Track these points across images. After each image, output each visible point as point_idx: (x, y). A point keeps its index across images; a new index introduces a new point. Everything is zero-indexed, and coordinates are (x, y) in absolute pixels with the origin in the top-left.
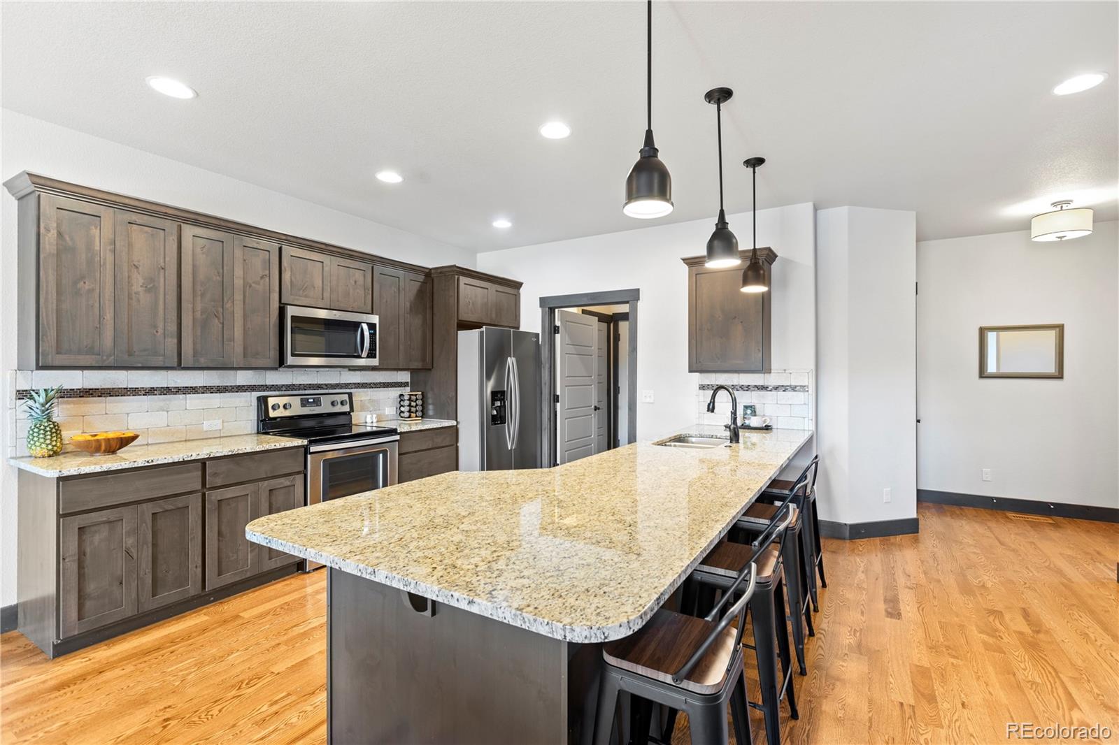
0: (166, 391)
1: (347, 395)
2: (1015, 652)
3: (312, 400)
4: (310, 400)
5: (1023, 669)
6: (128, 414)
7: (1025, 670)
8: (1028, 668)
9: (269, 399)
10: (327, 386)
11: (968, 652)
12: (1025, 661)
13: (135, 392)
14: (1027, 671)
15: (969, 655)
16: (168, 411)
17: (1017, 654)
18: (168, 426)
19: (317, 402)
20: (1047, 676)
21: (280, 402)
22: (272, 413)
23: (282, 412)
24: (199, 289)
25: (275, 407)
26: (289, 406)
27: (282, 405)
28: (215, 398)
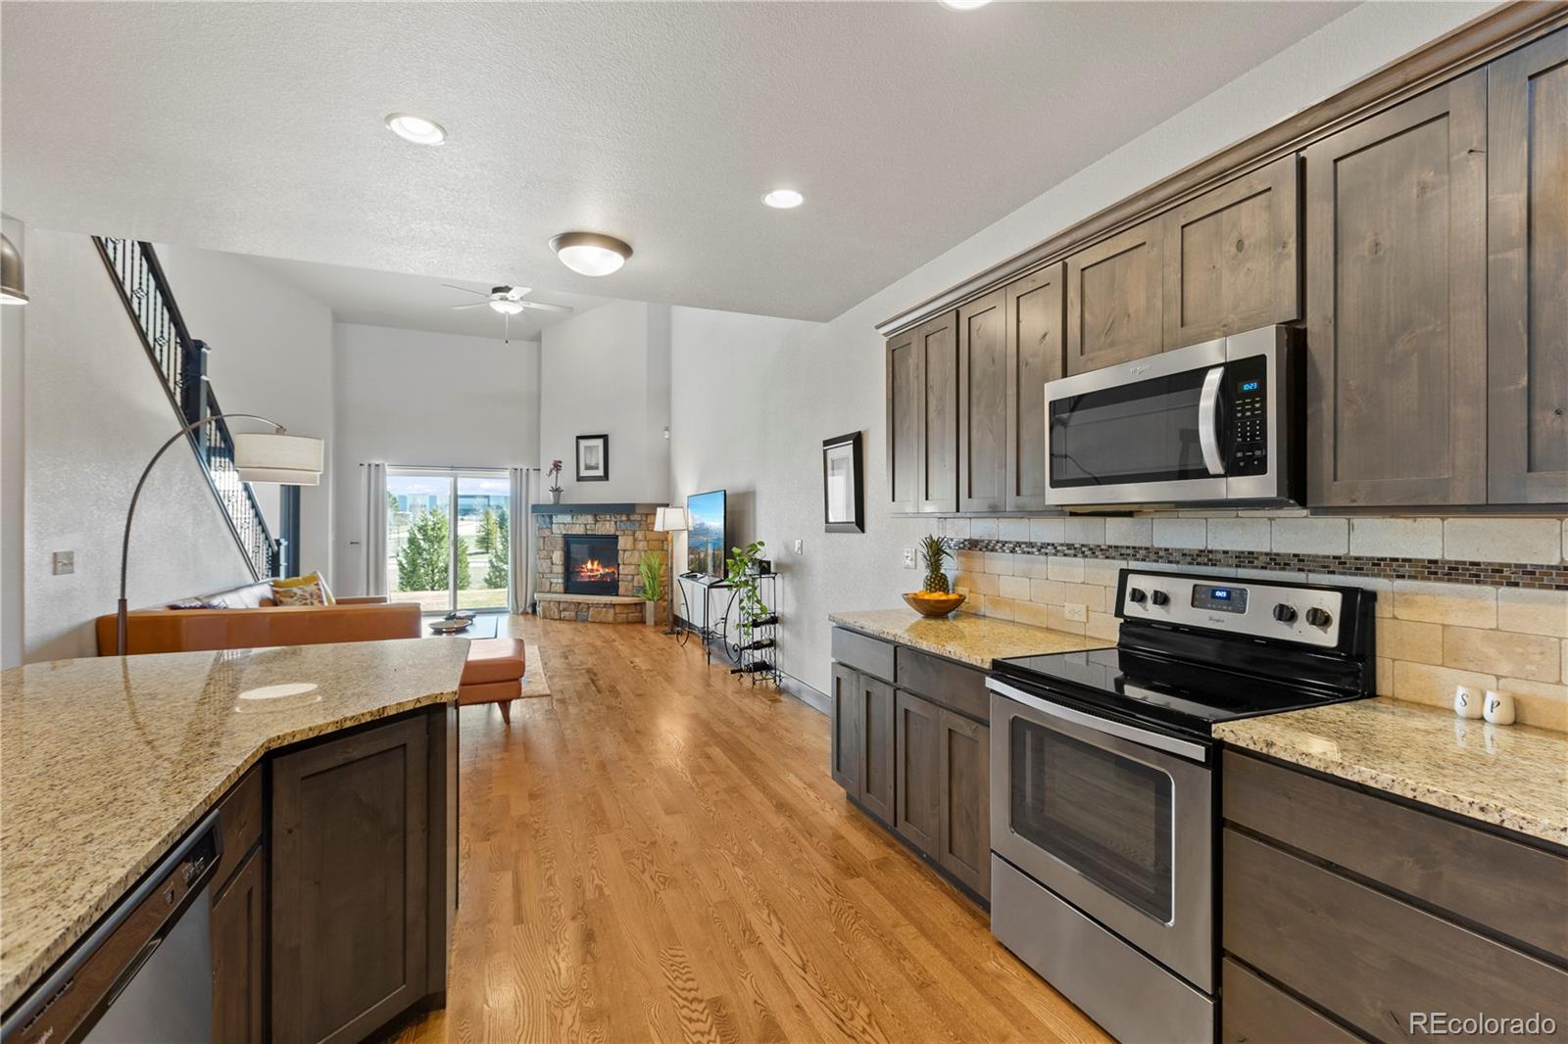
0: (1028, 549)
1: (1338, 596)
3: (1224, 594)
4: (1218, 594)
6: (999, 575)
9: (1133, 578)
10: (1275, 561)
16: (1030, 579)
18: (1031, 601)
19: (1235, 603)
21: (1147, 585)
22: (1132, 609)
23: (1152, 612)
24: (975, 393)
25: (1139, 597)
26: (1162, 599)
27: (1149, 595)
28: (1078, 567)
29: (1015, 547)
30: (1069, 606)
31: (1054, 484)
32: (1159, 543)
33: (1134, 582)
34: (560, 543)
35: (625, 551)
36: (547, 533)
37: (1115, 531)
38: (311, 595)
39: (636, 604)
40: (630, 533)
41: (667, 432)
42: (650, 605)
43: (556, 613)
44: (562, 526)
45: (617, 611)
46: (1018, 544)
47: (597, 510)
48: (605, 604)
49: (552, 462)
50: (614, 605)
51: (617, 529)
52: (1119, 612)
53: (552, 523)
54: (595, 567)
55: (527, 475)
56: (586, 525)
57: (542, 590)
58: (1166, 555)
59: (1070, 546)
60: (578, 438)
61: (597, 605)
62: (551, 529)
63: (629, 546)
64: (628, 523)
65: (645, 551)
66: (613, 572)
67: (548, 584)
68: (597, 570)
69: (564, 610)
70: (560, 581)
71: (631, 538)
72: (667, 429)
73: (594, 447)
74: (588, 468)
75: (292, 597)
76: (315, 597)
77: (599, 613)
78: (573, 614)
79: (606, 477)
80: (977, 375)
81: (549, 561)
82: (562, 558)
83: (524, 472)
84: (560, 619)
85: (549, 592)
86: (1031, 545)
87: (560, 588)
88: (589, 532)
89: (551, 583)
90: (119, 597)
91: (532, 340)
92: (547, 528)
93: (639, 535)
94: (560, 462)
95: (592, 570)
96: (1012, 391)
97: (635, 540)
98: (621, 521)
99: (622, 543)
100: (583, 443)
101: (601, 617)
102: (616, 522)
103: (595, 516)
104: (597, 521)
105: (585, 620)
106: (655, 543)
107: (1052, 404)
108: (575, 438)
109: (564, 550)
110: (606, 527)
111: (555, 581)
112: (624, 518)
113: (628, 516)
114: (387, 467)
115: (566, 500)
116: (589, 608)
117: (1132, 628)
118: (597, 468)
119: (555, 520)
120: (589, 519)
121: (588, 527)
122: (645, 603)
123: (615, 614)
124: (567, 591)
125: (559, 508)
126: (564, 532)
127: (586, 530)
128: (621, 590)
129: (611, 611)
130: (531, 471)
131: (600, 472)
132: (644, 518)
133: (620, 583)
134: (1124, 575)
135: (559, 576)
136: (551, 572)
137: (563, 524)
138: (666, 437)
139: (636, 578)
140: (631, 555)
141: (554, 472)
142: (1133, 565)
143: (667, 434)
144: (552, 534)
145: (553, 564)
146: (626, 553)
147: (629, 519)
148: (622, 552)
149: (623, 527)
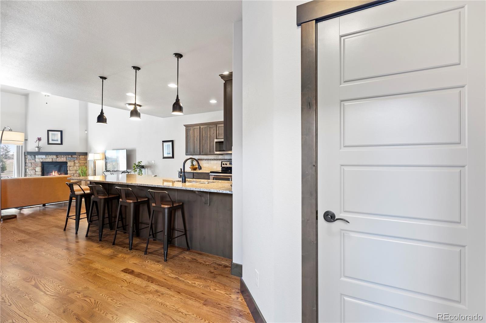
0: (208, 160)
2: (67, 291)
5: (59, 285)
6: (203, 164)
7: (58, 286)
8: (57, 287)
9: (223, 162)
11: (84, 277)
12: (61, 289)
13: (204, 159)
14: (57, 286)
15: (83, 277)
16: (208, 164)
17: (66, 290)
18: (208, 167)
20: (49, 289)
21: (225, 163)
22: (223, 166)
23: (225, 166)
24: (203, 138)
25: (224, 164)
26: (226, 164)
27: (225, 164)
28: (215, 162)
29: (206, 160)
30: (214, 167)
31: (216, 151)
32: (225, 158)
33: (223, 163)
34: (40, 164)
35: (70, 166)
36: (33, 161)
37: (220, 157)
40: (73, 161)
41: (86, 131)
46: (206, 159)
47: (57, 154)
49: (37, 138)
51: (67, 160)
52: (221, 166)
53: (35, 158)
58: (226, 159)
59: (214, 159)
64: (72, 158)
65: (79, 166)
71: (73, 162)
72: (86, 130)
73: (56, 134)
74: (53, 140)
79: (62, 144)
80: (203, 136)
81: (34, 171)
82: (41, 169)
86: (208, 159)
88: (53, 161)
92: (33, 159)
93: (76, 161)
94: (41, 138)
96: (209, 139)
97: (75, 163)
98: (69, 157)
99: (69, 164)
100: (50, 133)
102: (66, 158)
103: (57, 156)
104: (57, 157)
106: (82, 164)
107: (216, 142)
108: (47, 131)
109: (42, 167)
110: (62, 159)
112: (70, 156)
113: (72, 156)
115: (42, 150)
117: (223, 168)
118: (57, 141)
119: (36, 157)
120: (54, 157)
121: (53, 159)
125: (39, 153)
126: (42, 161)
127: (53, 160)
131: (59, 142)
132: (79, 157)
134: (222, 162)
137: (40, 159)
141: (38, 141)
142: (222, 161)
143: (86, 132)
144: (36, 161)
145: (36, 171)
146: (71, 167)
147: (72, 157)
148: (69, 167)
149: (69, 159)
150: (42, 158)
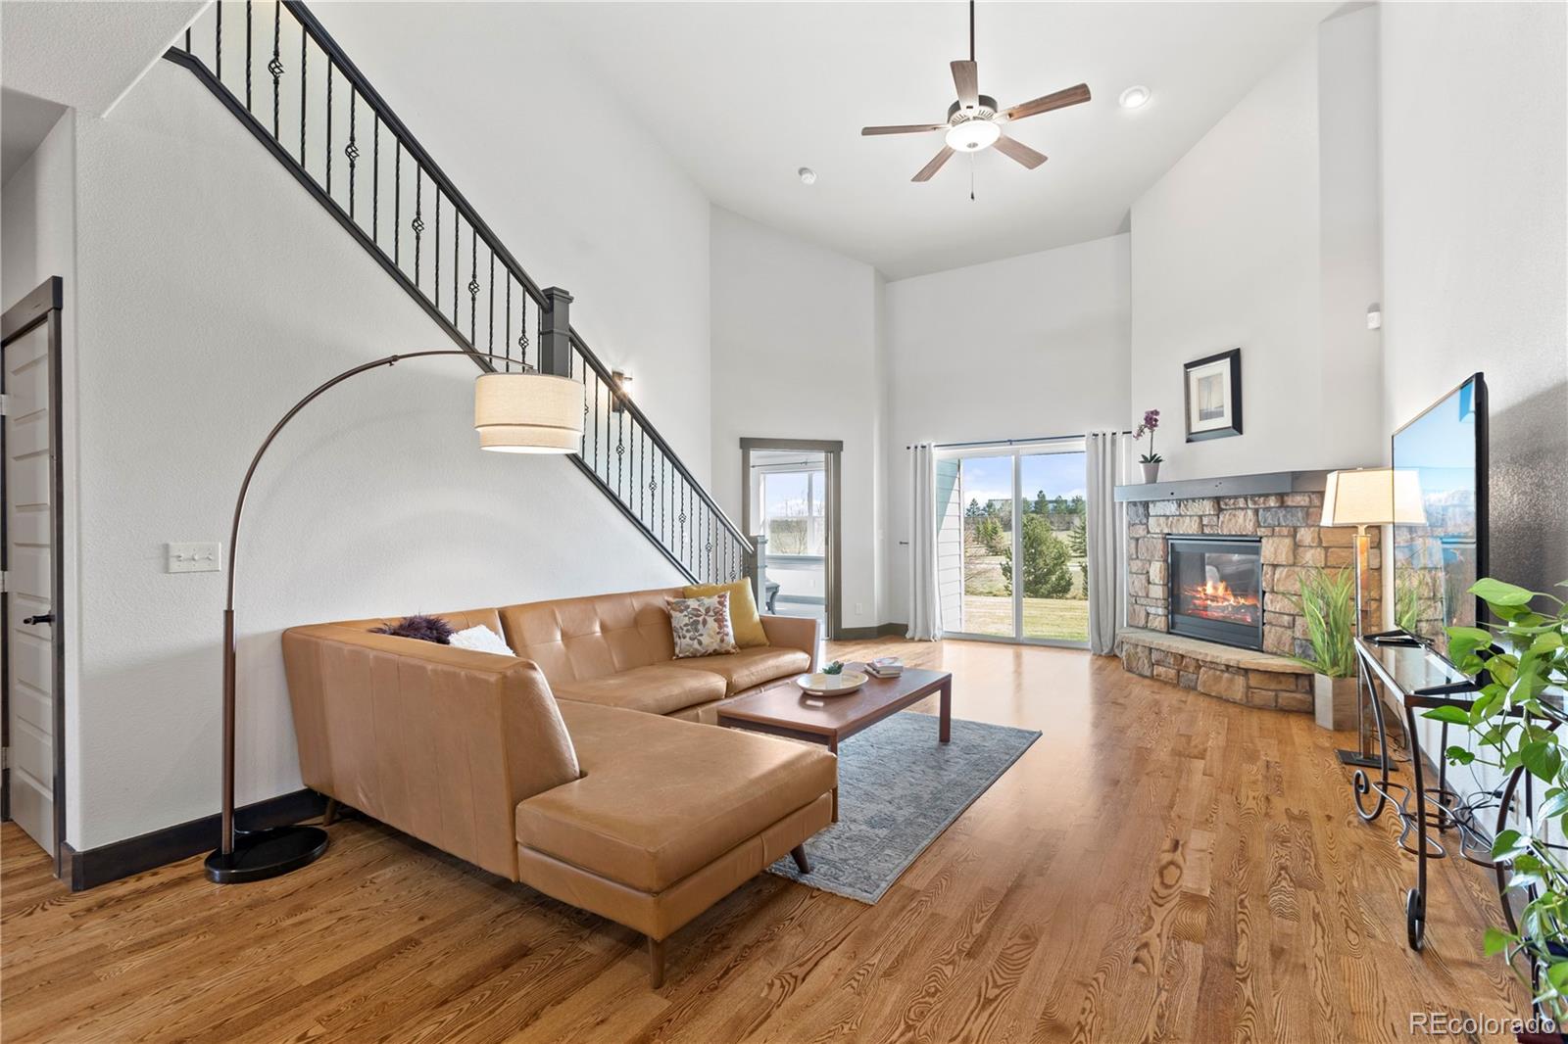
34: (1160, 548)
35: (1275, 566)
36: (1140, 531)
38: (707, 611)
39: (1297, 676)
41: (1374, 315)
42: (1324, 684)
43: (1147, 666)
44: (1162, 519)
45: (1252, 683)
47: (1222, 489)
48: (1228, 667)
49: (1144, 416)
50: (1246, 672)
51: (1258, 526)
53: (1147, 515)
54: (1221, 592)
55: (1113, 442)
56: (1201, 517)
57: (1136, 623)
60: (1188, 366)
61: (1213, 665)
62: (1147, 525)
63: (1282, 559)
64: (1281, 513)
65: (1315, 568)
66: (1255, 606)
67: (1143, 615)
68: (1225, 599)
69: (1158, 663)
70: (1161, 611)
71: (1288, 541)
72: (1376, 308)
73: (1216, 376)
74: (1205, 416)
75: (681, 611)
76: (711, 613)
77: (1218, 679)
78: (1172, 673)
79: (1237, 428)
81: (1143, 577)
82: (1163, 574)
83: (1109, 437)
84: (1152, 678)
85: (1145, 628)
87: (1160, 622)
88: (1205, 530)
89: (1148, 614)
90: (226, 608)
91: (1117, 233)
92: (1141, 523)
93: (1301, 535)
94: (1156, 413)
95: (1214, 598)
97: (1296, 546)
98: (1268, 509)
99: (1269, 551)
100: (1196, 373)
101: (1220, 688)
102: (1256, 511)
103: (1218, 500)
104: (1220, 510)
105: (1191, 688)
106: (1335, 553)
108: (1182, 368)
109: (1165, 561)
110: (1241, 521)
111: (1152, 610)
112: (1274, 502)
113: (1281, 496)
114: (933, 448)
115: (1166, 477)
116: (1200, 667)
118: (1220, 414)
119: (1152, 509)
120: (1211, 507)
121: (1205, 522)
122: (1313, 675)
123: (1249, 687)
124: (1171, 629)
125: (1158, 490)
126: (1167, 531)
127: (1202, 526)
128: (1269, 642)
129: (1240, 680)
130: (1119, 435)
131: (1227, 421)
132: (1316, 501)
133: (1267, 628)
135: (1161, 603)
136: (1147, 596)
137: (1165, 518)
138: (1373, 325)
139: (1299, 621)
140: (1288, 576)
141: (1147, 431)
143: (1374, 320)
144: (1148, 532)
145: (1149, 583)
146: (1278, 571)
147: (1282, 505)
148: (1270, 568)
149: (1270, 521)
150: (1168, 517)
